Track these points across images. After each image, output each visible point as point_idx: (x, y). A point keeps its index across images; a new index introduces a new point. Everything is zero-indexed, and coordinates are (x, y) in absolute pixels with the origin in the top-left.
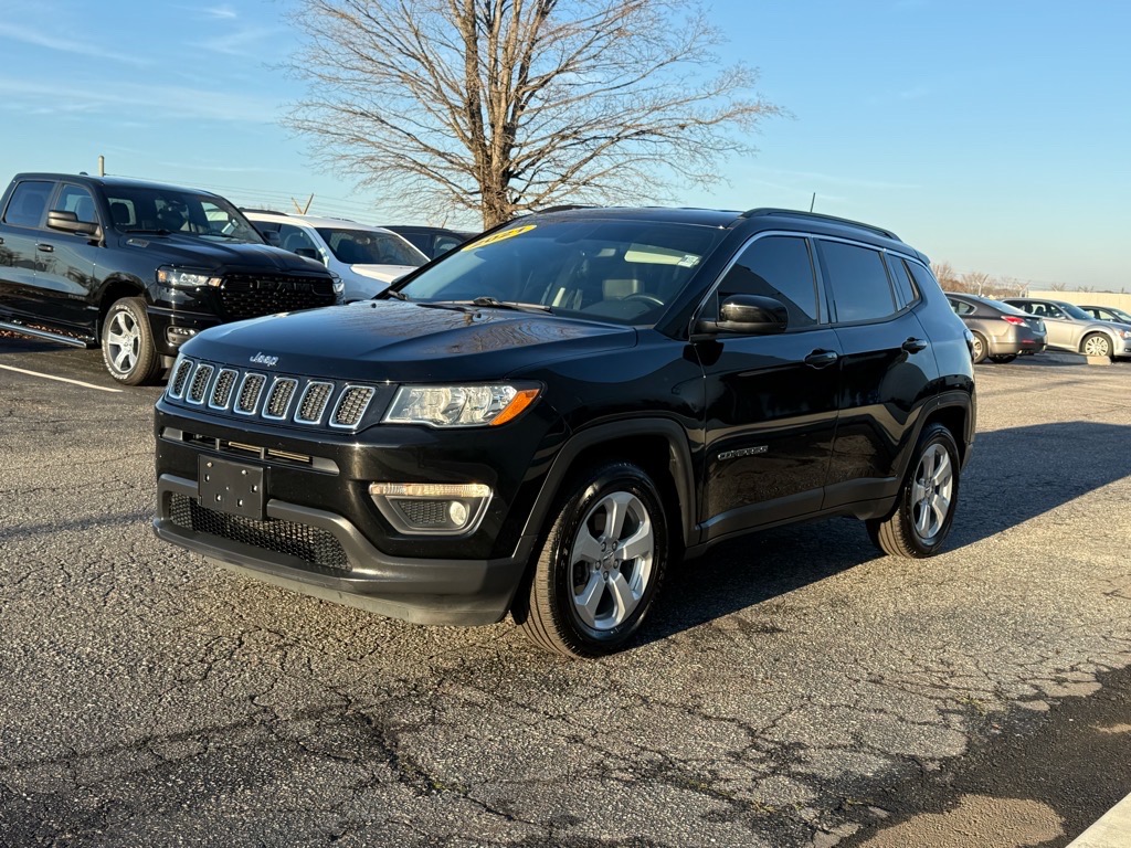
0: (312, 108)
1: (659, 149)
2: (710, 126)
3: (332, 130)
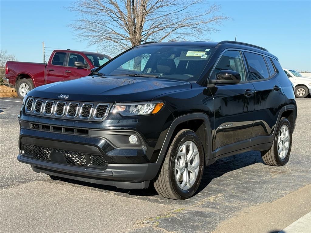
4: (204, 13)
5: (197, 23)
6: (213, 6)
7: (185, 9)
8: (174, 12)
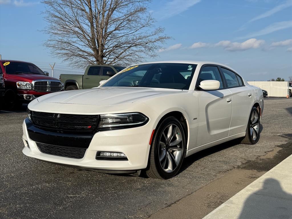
0: (51, 41)
1: (141, 49)
2: (154, 43)
3: (57, 46)
4: (151, 34)
5: (146, 42)
6: (159, 29)
7: (136, 31)
8: (128, 33)
